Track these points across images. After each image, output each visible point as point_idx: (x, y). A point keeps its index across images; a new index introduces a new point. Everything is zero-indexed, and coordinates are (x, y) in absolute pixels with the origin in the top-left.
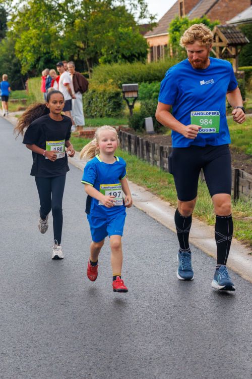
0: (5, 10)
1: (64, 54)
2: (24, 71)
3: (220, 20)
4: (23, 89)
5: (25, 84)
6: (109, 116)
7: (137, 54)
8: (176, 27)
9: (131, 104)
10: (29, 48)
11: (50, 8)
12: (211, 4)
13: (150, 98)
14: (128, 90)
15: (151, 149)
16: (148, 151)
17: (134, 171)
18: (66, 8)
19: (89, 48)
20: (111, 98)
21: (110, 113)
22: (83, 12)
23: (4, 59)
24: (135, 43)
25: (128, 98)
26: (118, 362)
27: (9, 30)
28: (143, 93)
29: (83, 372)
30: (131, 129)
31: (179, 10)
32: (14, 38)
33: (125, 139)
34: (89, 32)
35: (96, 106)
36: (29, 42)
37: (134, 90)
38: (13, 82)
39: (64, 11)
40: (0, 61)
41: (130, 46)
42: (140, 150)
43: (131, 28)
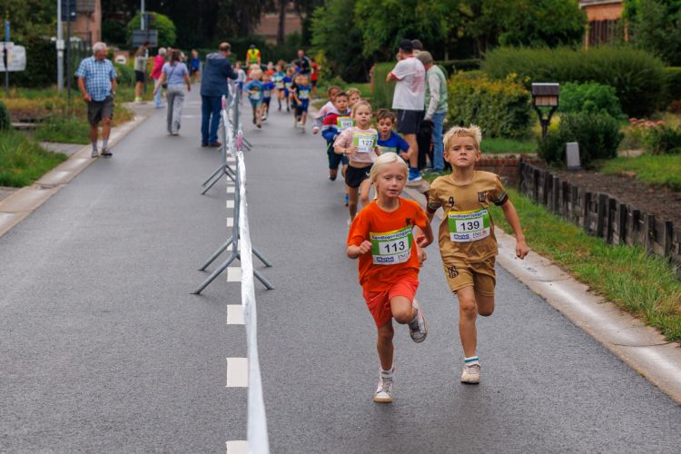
2: (367, 51)
4: (365, 81)
5: (368, 72)
6: (507, 136)
7: (565, 34)
9: (545, 118)
10: (377, 12)
13: (579, 108)
14: (541, 94)
15: (571, 195)
16: (566, 199)
17: (536, 231)
19: (483, 19)
20: (511, 105)
21: (508, 131)
23: (336, 28)
24: (563, 13)
25: (542, 106)
28: (568, 101)
30: (540, 160)
33: (529, 177)
35: (486, 118)
37: (552, 94)
38: (348, 68)
40: (329, 30)
41: (553, 18)
42: (554, 195)
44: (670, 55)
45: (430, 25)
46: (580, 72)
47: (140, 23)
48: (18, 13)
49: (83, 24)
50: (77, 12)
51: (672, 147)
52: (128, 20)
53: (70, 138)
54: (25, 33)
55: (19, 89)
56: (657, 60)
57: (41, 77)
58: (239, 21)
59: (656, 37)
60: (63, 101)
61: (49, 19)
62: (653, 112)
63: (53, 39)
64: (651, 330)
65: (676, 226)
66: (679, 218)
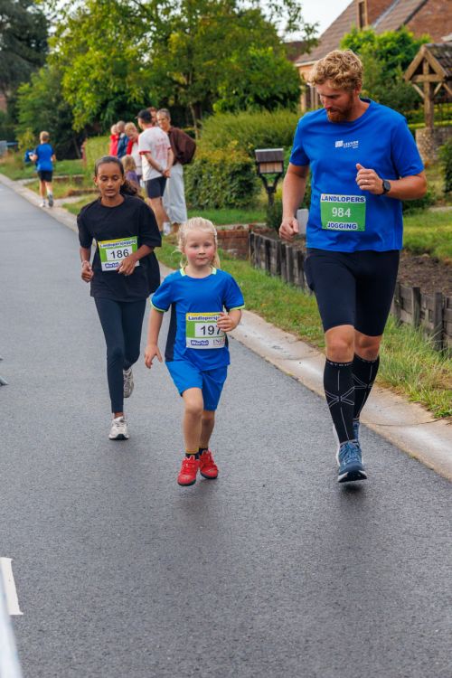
0: (45, 17)
1: (151, 95)
2: (77, 125)
3: (432, 34)
4: (77, 158)
5: (80, 148)
6: (231, 206)
7: (282, 97)
8: (353, 46)
9: (271, 185)
10: (87, 85)
11: (125, 12)
12: (415, 7)
14: (265, 160)
16: (301, 269)
17: (276, 305)
18: (154, 12)
19: (196, 85)
20: (234, 174)
21: (233, 201)
22: (185, 20)
23: (43, 104)
24: (278, 75)
25: (266, 174)
26: (247, 647)
27: (53, 53)
29: (185, 665)
30: (270, 230)
31: (358, 17)
32: (61, 67)
33: (260, 248)
34: (195, 56)
35: (209, 189)
36: (88, 73)
37: (276, 159)
38: (58, 145)
39: (150, 18)
40: (36, 106)
41: (269, 81)
42: (288, 266)
43: (270, 48)
45: (142, 96)
51: (407, 207)
65: (423, 291)
66: (425, 282)
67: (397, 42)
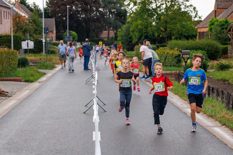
0: (126, 10)
2: (134, 42)
4: (133, 51)
5: (134, 48)
6: (175, 66)
7: (191, 36)
8: (212, 23)
9: (186, 60)
10: (137, 30)
11: (148, 10)
12: (230, 12)
14: (184, 54)
17: (183, 93)
18: (156, 11)
19: (167, 31)
20: (176, 57)
21: (175, 64)
22: (165, 13)
23: (124, 35)
24: (191, 30)
25: (185, 57)
27: (128, 20)
31: (214, 14)
32: (130, 25)
34: (168, 23)
35: (169, 61)
36: (137, 27)
37: (188, 54)
38: (128, 47)
40: (122, 35)
41: (188, 31)
43: (189, 22)
44: (222, 42)
45: (152, 34)
46: (196, 47)
47: (67, 34)
48: (31, 31)
49: (50, 35)
50: (48, 31)
51: (223, 68)
52: (63, 33)
53: (47, 68)
54: (33, 38)
55: (32, 54)
56: (218, 43)
57: (38, 50)
58: (96, 33)
59: (218, 36)
60: (45, 57)
61: (40, 33)
62: (217, 59)
63: (42, 39)
64: (217, 122)
65: (224, 92)
66: (225, 89)
67: (225, 22)
